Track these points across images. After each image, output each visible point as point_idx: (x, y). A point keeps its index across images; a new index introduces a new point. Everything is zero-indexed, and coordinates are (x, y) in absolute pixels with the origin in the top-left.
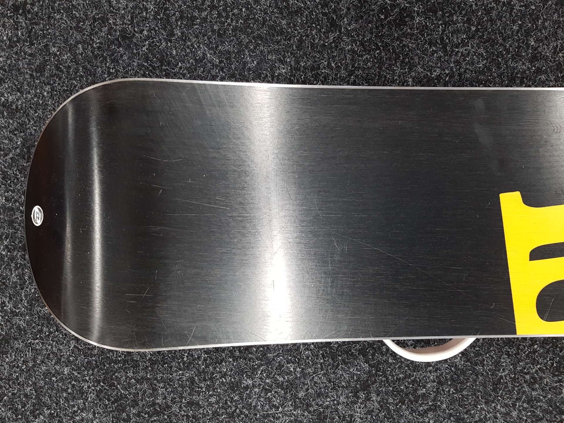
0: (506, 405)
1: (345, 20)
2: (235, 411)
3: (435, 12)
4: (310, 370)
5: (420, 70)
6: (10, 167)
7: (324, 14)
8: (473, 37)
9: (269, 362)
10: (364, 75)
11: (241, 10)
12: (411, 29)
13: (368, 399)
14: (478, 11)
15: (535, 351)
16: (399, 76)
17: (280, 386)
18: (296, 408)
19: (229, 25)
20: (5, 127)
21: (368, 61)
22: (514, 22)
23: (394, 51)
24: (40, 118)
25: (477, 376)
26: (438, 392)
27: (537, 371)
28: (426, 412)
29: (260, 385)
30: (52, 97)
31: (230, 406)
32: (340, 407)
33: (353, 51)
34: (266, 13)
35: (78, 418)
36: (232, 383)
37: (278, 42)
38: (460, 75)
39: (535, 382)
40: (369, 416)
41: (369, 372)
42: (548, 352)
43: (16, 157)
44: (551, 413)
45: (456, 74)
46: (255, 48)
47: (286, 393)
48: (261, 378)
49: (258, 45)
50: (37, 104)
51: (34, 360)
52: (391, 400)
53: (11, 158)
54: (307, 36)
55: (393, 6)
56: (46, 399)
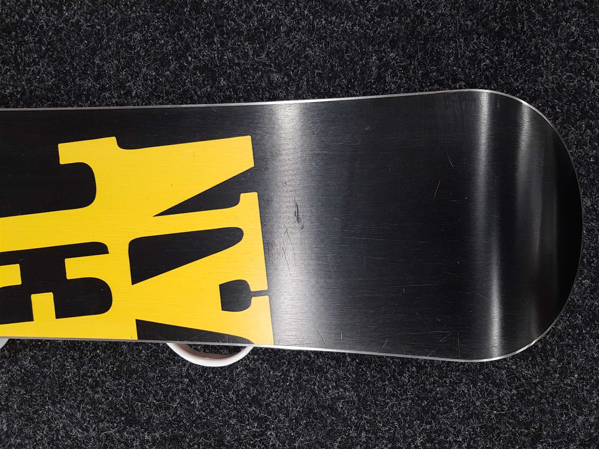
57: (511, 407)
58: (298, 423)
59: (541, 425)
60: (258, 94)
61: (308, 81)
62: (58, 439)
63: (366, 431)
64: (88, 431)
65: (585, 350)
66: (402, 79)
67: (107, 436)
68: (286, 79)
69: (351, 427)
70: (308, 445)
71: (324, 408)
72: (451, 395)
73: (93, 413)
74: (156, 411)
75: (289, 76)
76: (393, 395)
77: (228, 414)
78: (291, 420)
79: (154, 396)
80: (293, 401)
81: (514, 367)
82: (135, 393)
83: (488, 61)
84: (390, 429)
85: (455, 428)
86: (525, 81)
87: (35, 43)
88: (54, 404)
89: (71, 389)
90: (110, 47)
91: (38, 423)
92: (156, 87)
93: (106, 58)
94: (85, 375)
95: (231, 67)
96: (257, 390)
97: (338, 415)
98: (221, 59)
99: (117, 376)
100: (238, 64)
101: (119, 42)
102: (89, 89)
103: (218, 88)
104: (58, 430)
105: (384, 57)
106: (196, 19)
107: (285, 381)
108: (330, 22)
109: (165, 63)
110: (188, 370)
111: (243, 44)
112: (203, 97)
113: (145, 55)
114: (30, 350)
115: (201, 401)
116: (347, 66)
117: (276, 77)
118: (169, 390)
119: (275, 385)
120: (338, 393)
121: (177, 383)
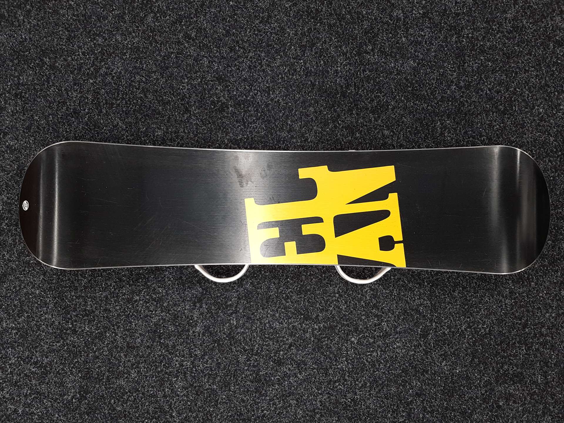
0: (273, 310)
1: (193, 108)
2: (129, 314)
3: (240, 105)
4: (170, 291)
5: (231, 135)
6: (10, 180)
7: (182, 104)
8: (259, 119)
9: (148, 287)
10: (203, 137)
11: (138, 101)
12: (227, 114)
13: (201, 307)
14: (262, 105)
15: (288, 282)
16: (221, 138)
17: (154, 300)
18: (162, 312)
19: (131, 108)
20: (8, 159)
21: (205, 130)
22: (281, 111)
23: (218, 125)
24: (28, 154)
25: (258, 294)
26: (238, 303)
27: (289, 292)
28: (232, 314)
29: (143, 299)
30: (34, 143)
31: (127, 311)
32: (186, 311)
33: (197, 124)
34: (151, 103)
35: (43, 318)
36: (128, 298)
37: (157, 118)
38: (252, 138)
39: (288, 298)
40: (201, 316)
41: (202, 292)
42: (295, 283)
43: (14, 175)
44: (296, 314)
45: (250, 137)
46: (145, 121)
47: (157, 304)
48: (144, 296)
49: (146, 119)
50: (26, 147)
51: (20, 286)
52: (213, 308)
53: (11, 176)
54: (173, 115)
55: (218, 102)
56: (26, 308)
57: (512, 309)
58: (399, 318)
59: (527, 318)
60: (377, 141)
61: (403, 135)
62: (265, 329)
63: (435, 322)
64: (282, 324)
65: (549, 278)
66: (453, 135)
67: (293, 326)
68: (392, 134)
69: (428, 320)
70: (404, 330)
71: (413, 310)
72: (480, 303)
73: (285, 314)
74: (321, 312)
75: (393, 132)
76: (450, 303)
77: (360, 314)
78: (395, 317)
79: (319, 304)
80: (396, 306)
81: (513, 287)
82: (309, 302)
83: (498, 126)
84: (448, 321)
85: (482, 320)
86: (517, 137)
87: (254, 111)
88: (263, 309)
89: (273, 301)
90: (296, 115)
91: (254, 320)
92: (321, 137)
93: (294, 121)
94: (281, 292)
95: (362, 127)
96: (376, 301)
97: (420, 314)
98: (357, 122)
99: (299, 293)
100: (366, 125)
101: (301, 112)
102: (285, 138)
103: (355, 138)
104: (265, 324)
105: (444, 123)
106: (344, 101)
107: (391, 295)
108: (415, 104)
109: (326, 124)
110: (338, 289)
111: (369, 115)
112: (347, 143)
113: (316, 120)
114: (250, 279)
115: (345, 306)
116: (424, 127)
117: (386, 132)
118: (328, 300)
119: (386, 298)
120: (420, 302)
121: (333, 297)
